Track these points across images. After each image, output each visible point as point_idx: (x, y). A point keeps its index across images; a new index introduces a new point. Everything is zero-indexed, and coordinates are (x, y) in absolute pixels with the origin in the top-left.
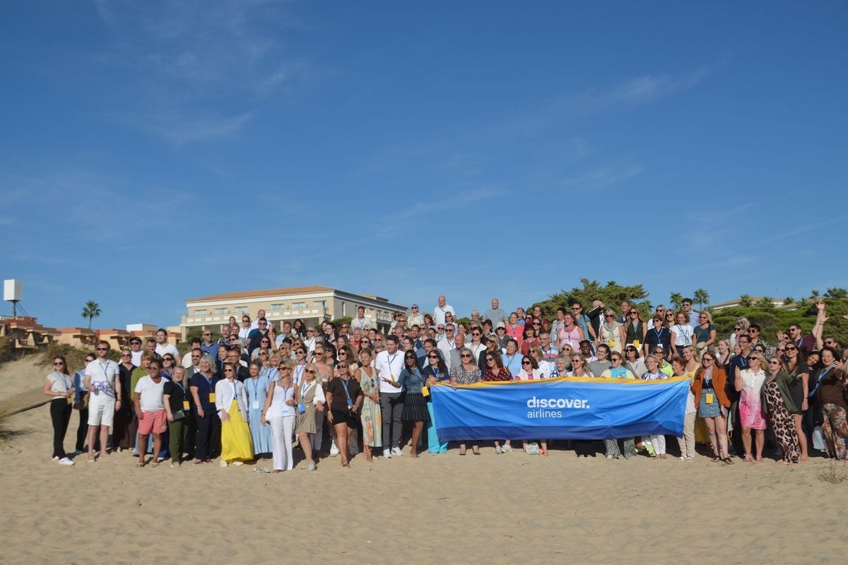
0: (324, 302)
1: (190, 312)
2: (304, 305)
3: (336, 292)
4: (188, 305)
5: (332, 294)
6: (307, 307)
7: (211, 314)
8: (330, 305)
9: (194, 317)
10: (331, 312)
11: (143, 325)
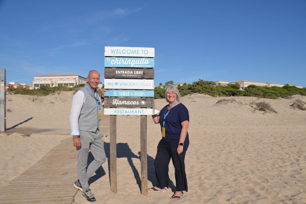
0: (75, 79)
1: (35, 80)
2: (69, 79)
3: (79, 76)
4: (34, 78)
5: (78, 77)
6: (70, 80)
7: (41, 81)
8: (77, 79)
9: (36, 81)
10: (77, 82)
11: (15, 83)
